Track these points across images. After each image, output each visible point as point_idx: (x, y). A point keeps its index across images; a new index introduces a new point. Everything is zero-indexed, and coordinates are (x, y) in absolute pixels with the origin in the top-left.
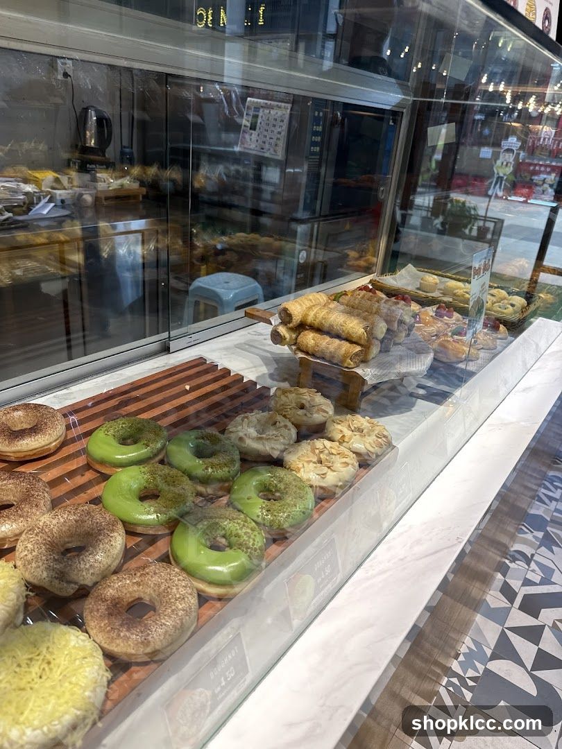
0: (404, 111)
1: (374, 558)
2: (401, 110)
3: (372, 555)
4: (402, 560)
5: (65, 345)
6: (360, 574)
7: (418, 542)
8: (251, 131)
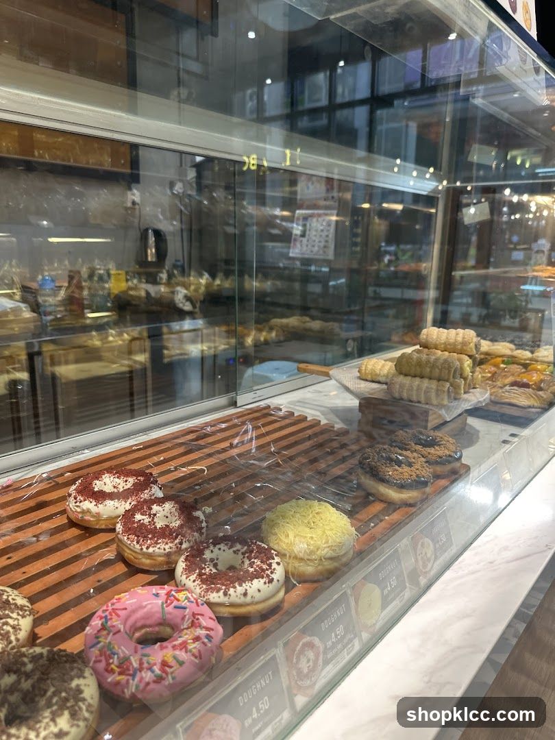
0: (440, 196)
1: (462, 562)
2: (436, 195)
3: (460, 559)
4: (491, 563)
5: (129, 408)
6: (448, 575)
7: (506, 548)
8: (301, 239)
